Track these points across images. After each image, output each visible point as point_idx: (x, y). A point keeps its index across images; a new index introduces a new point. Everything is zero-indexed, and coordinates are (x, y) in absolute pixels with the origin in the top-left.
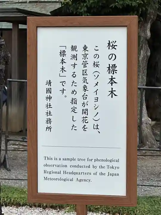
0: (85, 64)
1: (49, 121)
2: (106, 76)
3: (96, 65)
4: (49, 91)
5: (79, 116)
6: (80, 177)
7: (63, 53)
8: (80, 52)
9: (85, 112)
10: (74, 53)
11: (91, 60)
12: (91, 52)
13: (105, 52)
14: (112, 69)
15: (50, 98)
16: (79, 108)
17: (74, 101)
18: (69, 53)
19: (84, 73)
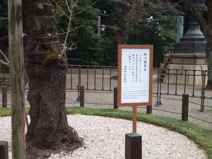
0: (137, 60)
1: (125, 79)
2: (143, 64)
3: (140, 61)
4: (125, 69)
5: (135, 77)
6: (135, 97)
7: (130, 57)
8: (135, 57)
9: (136, 76)
10: (133, 57)
11: (139, 59)
12: (139, 57)
13: (143, 57)
14: (145, 62)
15: (126, 72)
16: (135, 74)
17: (133, 72)
18: (132, 57)
19: (137, 63)
